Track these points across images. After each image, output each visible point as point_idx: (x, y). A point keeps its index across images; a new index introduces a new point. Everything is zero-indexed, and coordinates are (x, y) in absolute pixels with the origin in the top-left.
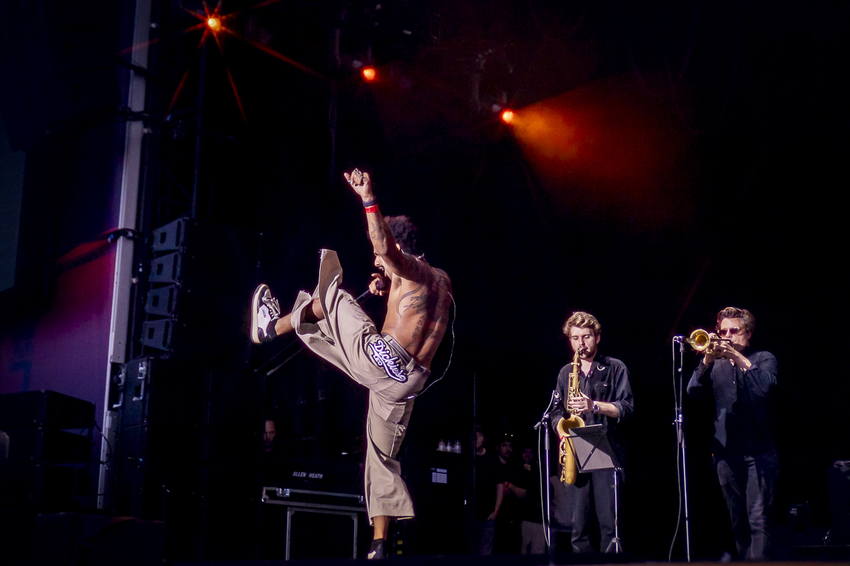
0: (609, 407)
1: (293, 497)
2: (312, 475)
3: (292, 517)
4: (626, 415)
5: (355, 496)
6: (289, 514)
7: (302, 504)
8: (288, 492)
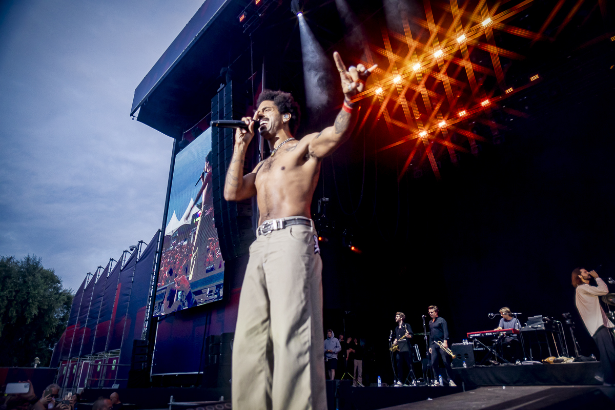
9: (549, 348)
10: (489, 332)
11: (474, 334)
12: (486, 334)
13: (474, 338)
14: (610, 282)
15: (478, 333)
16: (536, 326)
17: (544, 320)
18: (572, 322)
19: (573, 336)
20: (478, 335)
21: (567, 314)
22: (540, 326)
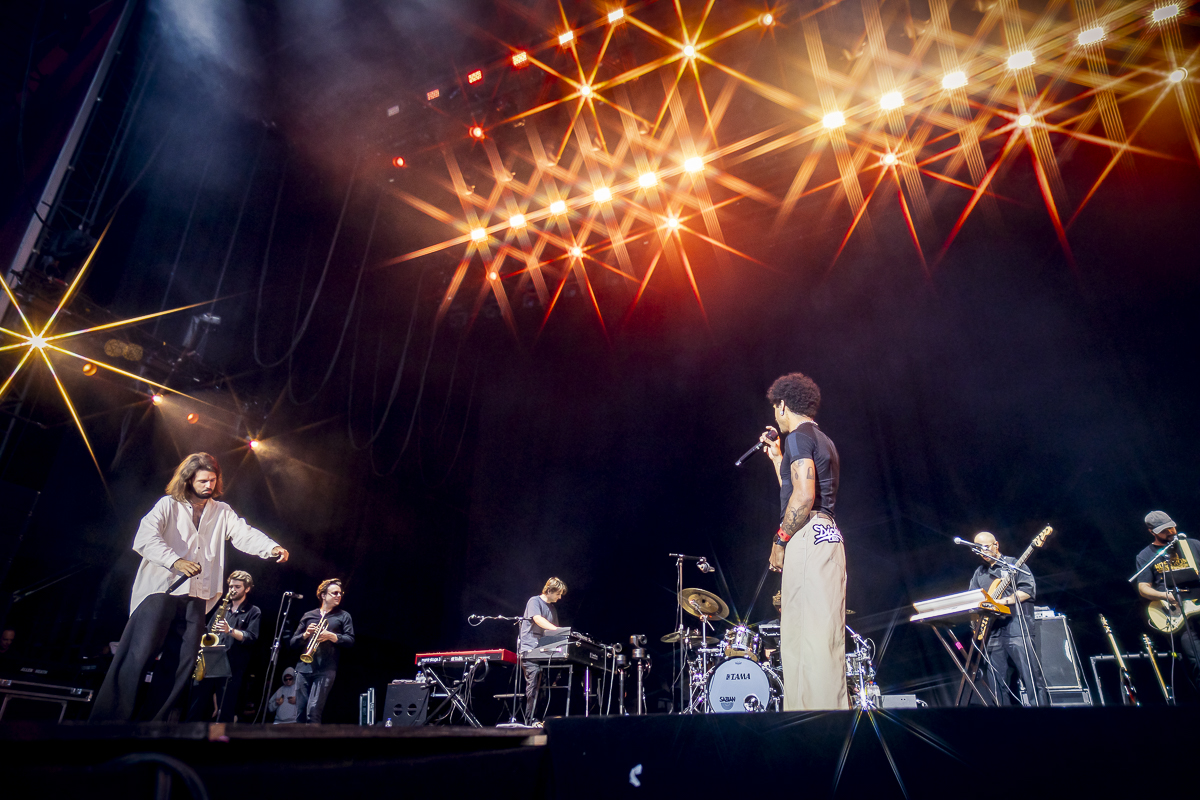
0: (239, 634)
1: (13, 686)
2: (37, 671)
3: (8, 702)
4: (247, 640)
5: (69, 688)
6: (6, 699)
7: (20, 692)
8: (10, 683)
9: (568, 700)
10: (458, 656)
11: (430, 657)
12: (453, 659)
13: (428, 665)
14: (700, 566)
15: (438, 656)
16: (553, 650)
17: (572, 639)
18: (646, 654)
19: (640, 683)
20: (436, 660)
21: (640, 637)
22: (559, 649)
